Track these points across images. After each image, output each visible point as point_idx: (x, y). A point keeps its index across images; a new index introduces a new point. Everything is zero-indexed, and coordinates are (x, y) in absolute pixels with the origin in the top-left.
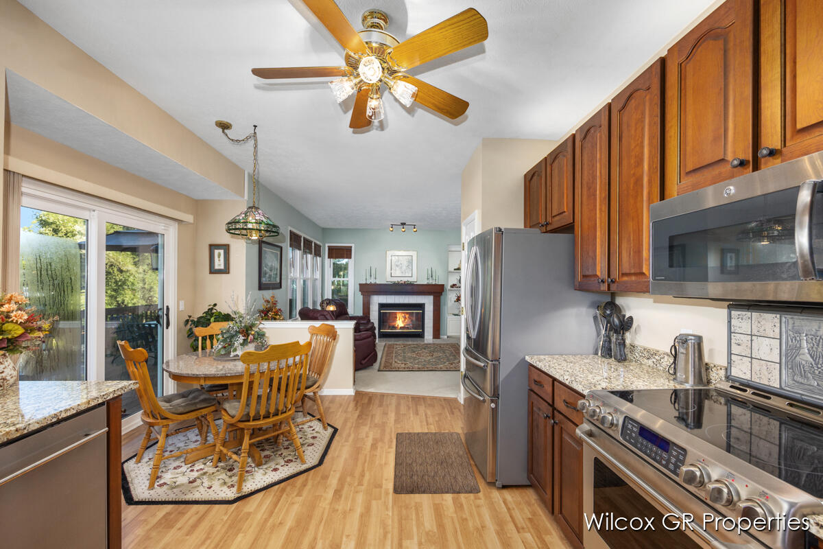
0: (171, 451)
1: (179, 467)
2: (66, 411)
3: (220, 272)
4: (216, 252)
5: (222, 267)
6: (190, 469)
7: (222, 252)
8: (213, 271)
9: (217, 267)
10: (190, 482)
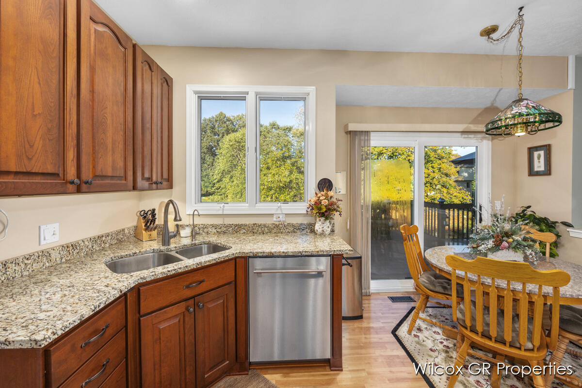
0: (446, 319)
1: (439, 333)
2: (306, 252)
3: (538, 174)
4: (536, 154)
5: (542, 168)
6: (441, 340)
7: (542, 153)
8: (532, 173)
9: (536, 169)
10: (431, 350)
